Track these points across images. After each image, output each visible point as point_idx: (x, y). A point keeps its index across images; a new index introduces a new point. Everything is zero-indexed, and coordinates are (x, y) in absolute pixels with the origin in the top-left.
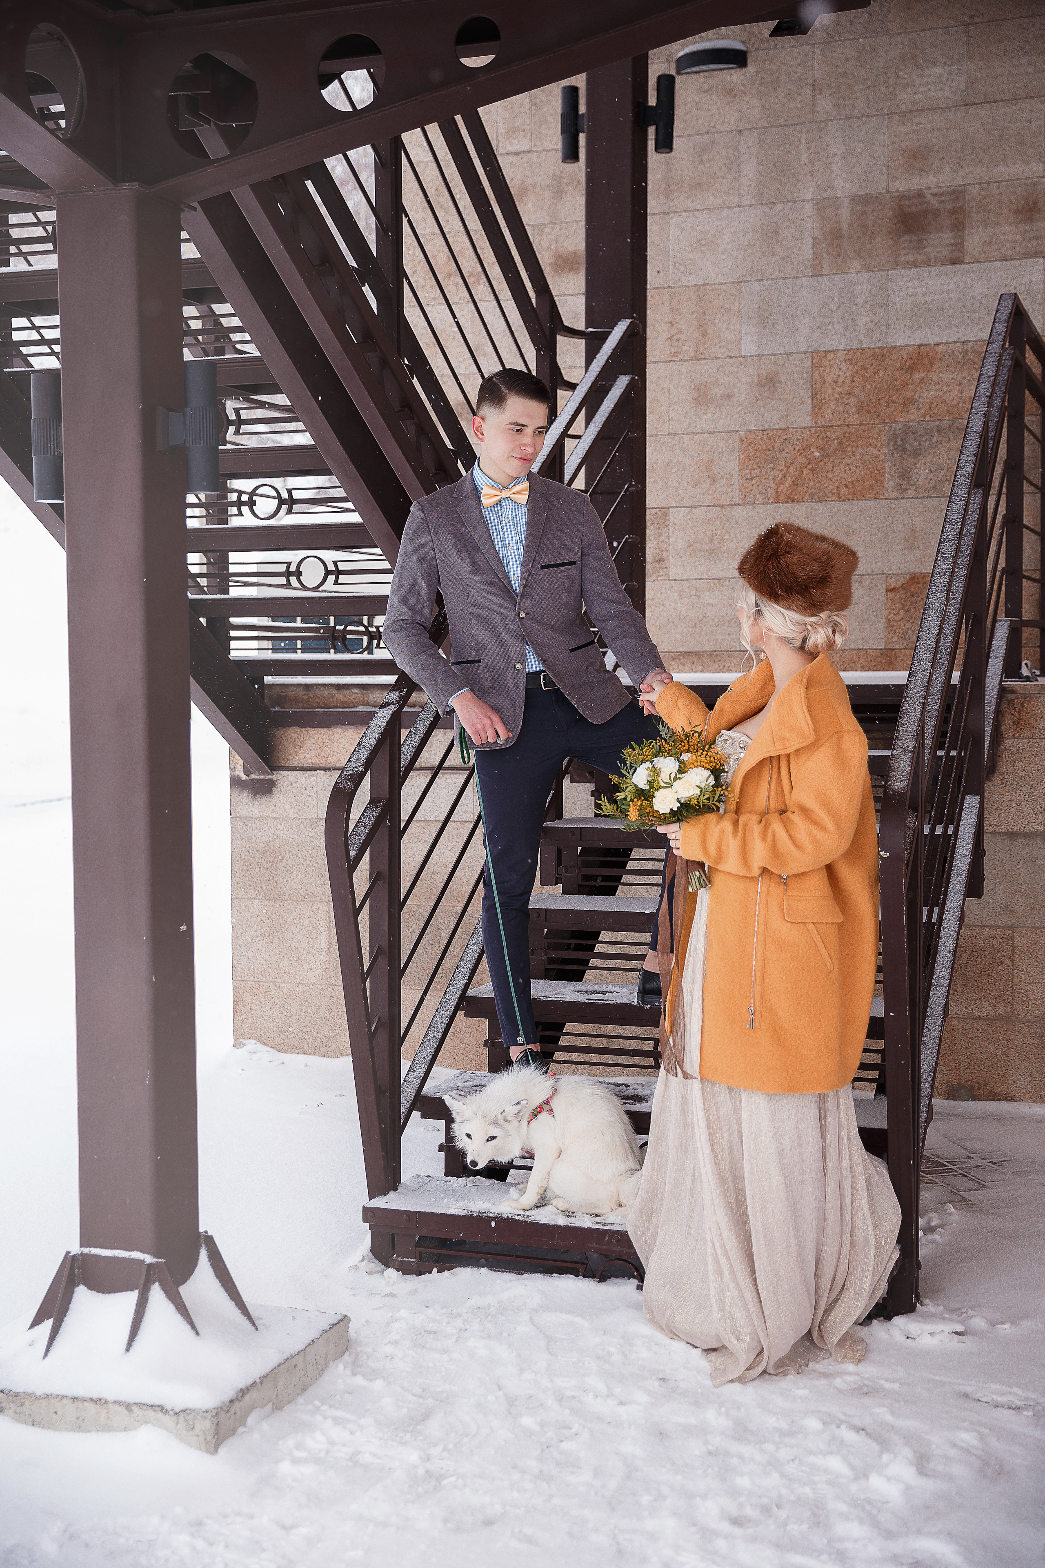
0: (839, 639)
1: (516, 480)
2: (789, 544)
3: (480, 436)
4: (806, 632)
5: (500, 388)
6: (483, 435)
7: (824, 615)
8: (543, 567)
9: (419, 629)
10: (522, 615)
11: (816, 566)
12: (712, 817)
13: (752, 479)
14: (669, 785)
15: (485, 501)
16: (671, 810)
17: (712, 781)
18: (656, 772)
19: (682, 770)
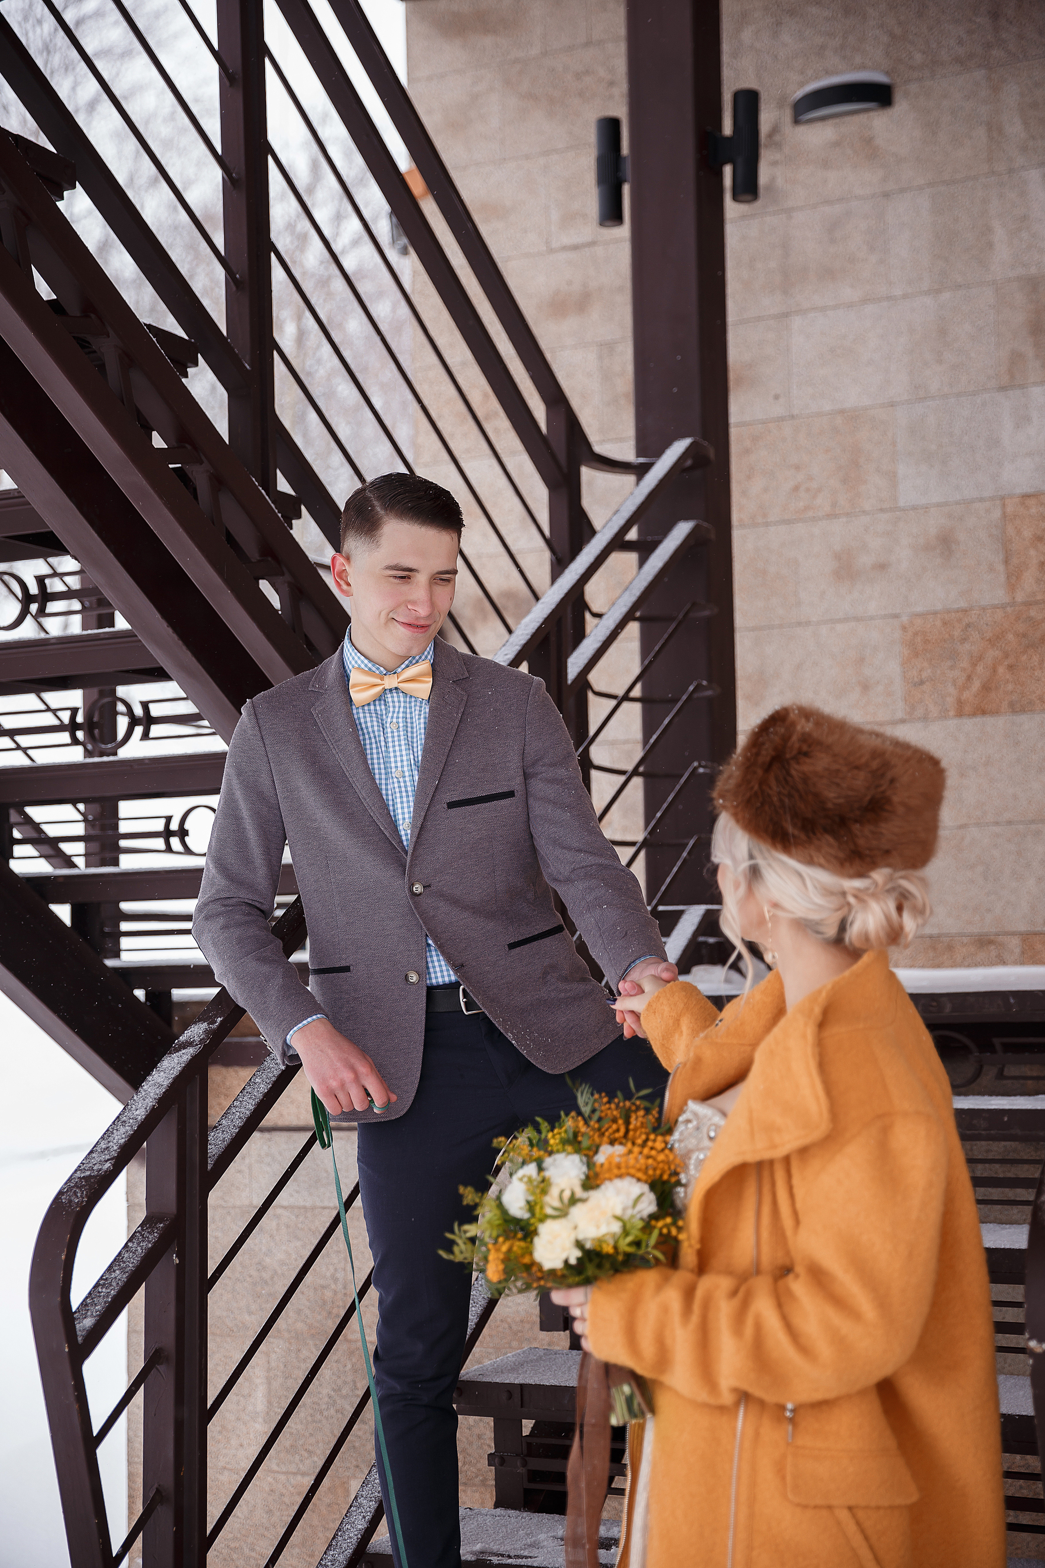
0: (909, 923)
1: (408, 659)
2: (805, 738)
3: (345, 587)
4: (845, 910)
5: (373, 506)
6: (349, 585)
7: (879, 876)
8: (452, 805)
9: (249, 914)
10: (418, 888)
11: (860, 780)
12: (649, 1278)
13: (922, 683)
14: (562, 1213)
15: (358, 696)
16: (566, 1262)
17: (648, 1205)
18: (543, 1186)
19: (591, 1182)
